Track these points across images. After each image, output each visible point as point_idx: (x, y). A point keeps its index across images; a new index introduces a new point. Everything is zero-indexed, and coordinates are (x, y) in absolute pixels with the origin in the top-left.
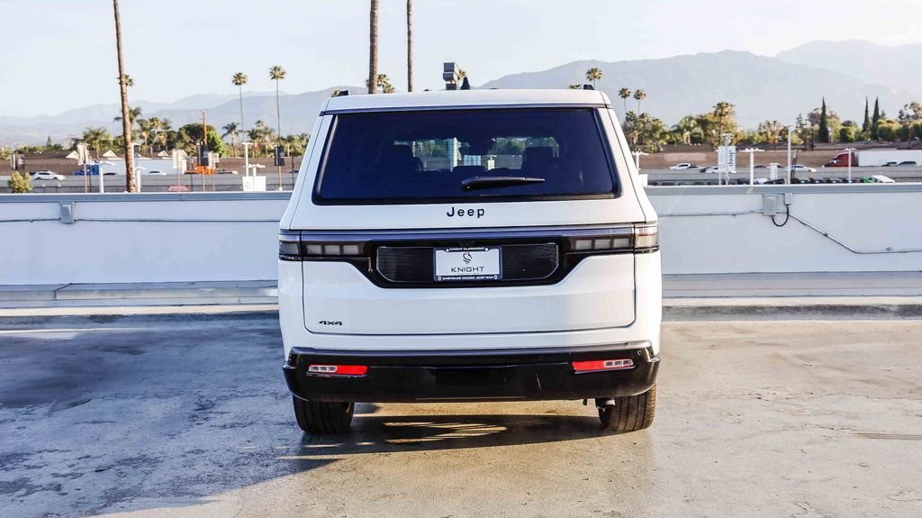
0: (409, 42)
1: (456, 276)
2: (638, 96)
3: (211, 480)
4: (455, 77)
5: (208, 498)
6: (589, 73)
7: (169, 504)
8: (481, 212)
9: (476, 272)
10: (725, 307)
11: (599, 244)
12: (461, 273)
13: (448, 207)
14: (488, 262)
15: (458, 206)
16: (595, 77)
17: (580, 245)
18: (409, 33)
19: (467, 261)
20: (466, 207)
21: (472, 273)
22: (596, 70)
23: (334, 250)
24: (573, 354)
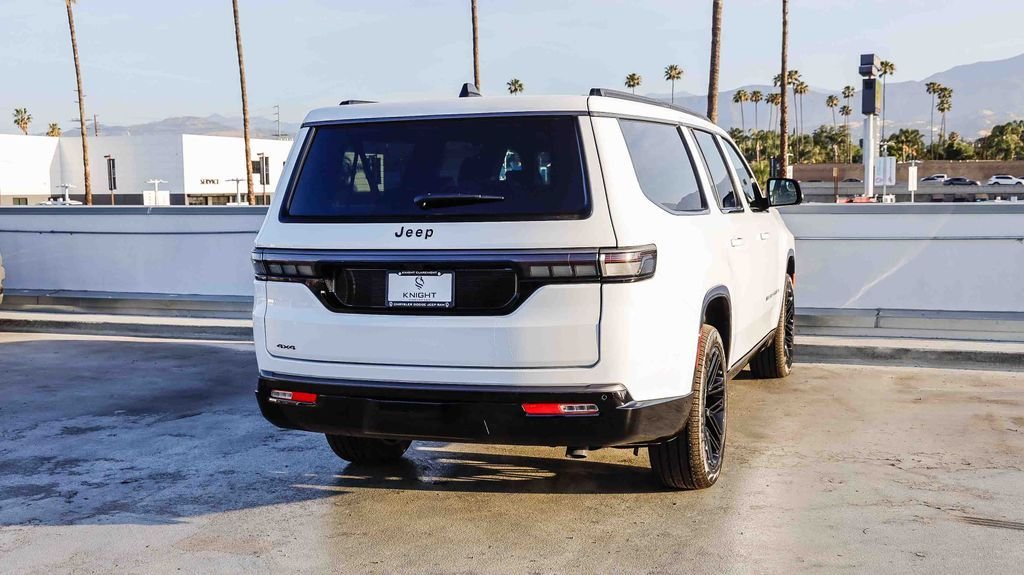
0: (784, 33)
1: (407, 302)
3: (196, 500)
4: (874, 70)
5: (181, 519)
7: (153, 522)
8: (429, 233)
9: (427, 299)
10: (981, 353)
11: (559, 271)
12: (412, 299)
13: (397, 227)
14: (440, 287)
15: (408, 226)
17: (535, 271)
18: (785, 23)
19: (419, 286)
20: (414, 226)
21: (423, 300)
23: (291, 270)
24: (521, 394)
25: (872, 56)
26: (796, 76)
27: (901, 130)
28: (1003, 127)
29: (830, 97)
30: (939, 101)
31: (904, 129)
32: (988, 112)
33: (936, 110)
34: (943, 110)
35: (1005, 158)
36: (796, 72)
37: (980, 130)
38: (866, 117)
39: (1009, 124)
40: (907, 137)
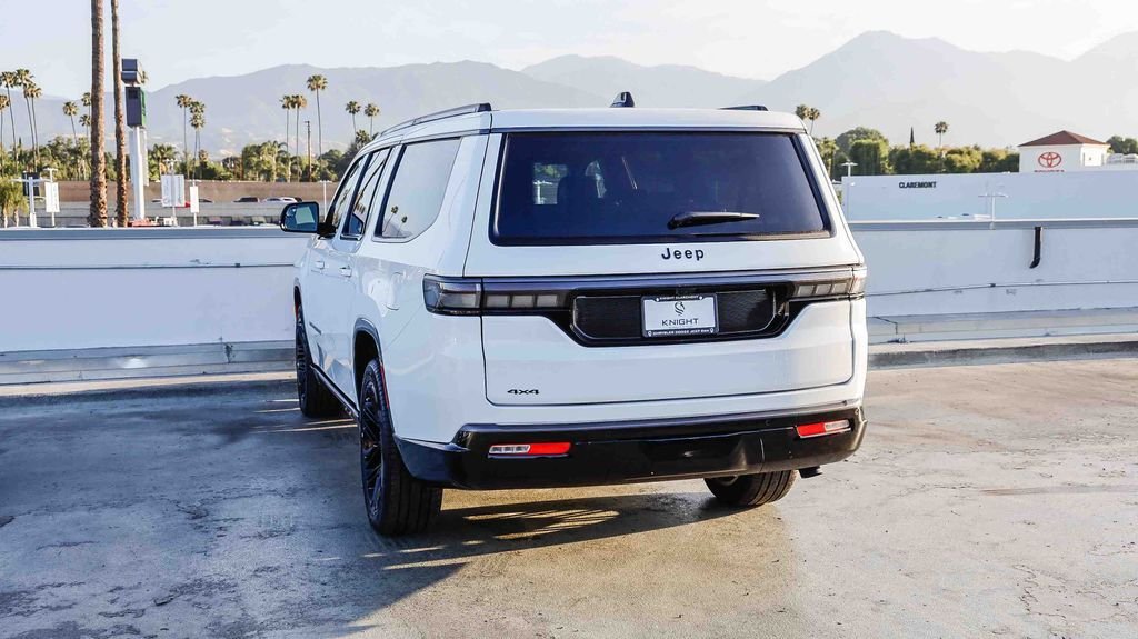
1: (667, 331)
2: (370, 111)
4: (140, 78)
6: (310, 80)
8: (700, 254)
9: (689, 326)
11: (821, 290)
12: (673, 326)
13: (661, 248)
14: (702, 313)
15: (673, 247)
16: (318, 86)
17: (802, 291)
19: (679, 312)
20: (682, 247)
21: (685, 326)
22: (319, 77)
23: (526, 301)
25: (136, 61)
26: (27, 77)
27: (156, 146)
28: (260, 147)
29: (67, 104)
30: (192, 115)
31: (159, 145)
32: (227, 131)
33: (189, 125)
34: (196, 126)
35: (268, 180)
36: (27, 72)
37: (221, 148)
38: (132, 130)
39: (265, 144)
40: (162, 154)
